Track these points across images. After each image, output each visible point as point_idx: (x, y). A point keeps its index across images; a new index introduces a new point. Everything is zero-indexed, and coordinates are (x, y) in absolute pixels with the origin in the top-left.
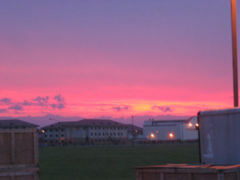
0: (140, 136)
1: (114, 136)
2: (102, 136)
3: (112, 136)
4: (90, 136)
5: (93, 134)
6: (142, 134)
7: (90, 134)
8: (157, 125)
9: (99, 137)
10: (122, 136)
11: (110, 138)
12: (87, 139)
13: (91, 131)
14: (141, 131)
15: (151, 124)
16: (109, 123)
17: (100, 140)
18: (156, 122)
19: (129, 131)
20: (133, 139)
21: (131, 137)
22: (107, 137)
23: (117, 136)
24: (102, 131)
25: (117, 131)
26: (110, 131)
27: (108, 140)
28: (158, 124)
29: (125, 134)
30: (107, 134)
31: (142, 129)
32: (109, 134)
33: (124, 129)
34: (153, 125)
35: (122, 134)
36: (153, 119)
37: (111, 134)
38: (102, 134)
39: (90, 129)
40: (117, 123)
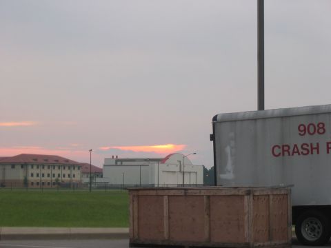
0: (98, 180)
1: (64, 179)
2: (46, 179)
3: (60, 179)
4: (30, 178)
5: (34, 174)
6: (102, 177)
7: (30, 175)
8: (121, 165)
9: (43, 179)
10: (73, 179)
11: (57, 180)
12: (26, 182)
13: (31, 171)
14: (98, 173)
15: (114, 163)
16: (57, 161)
17: (43, 183)
18: (122, 161)
19: (83, 173)
20: (91, 183)
21: (86, 180)
22: (54, 179)
23: (67, 178)
24: (46, 171)
25: (67, 172)
26: (57, 171)
27: (54, 184)
28: (124, 163)
29: (78, 176)
30: (54, 175)
31: (102, 170)
32: (56, 176)
33: (76, 168)
34: (116, 165)
35: (74, 176)
36: (117, 157)
37: (59, 176)
38: (46, 175)
39: (30, 167)
40: (67, 161)
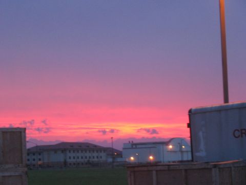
0: (119, 160)
1: (93, 160)
2: (80, 160)
3: (91, 160)
4: (68, 160)
5: (71, 157)
6: (122, 157)
7: (68, 158)
8: (136, 148)
9: (78, 160)
10: (101, 159)
11: (88, 161)
12: (65, 163)
13: (69, 154)
14: (120, 154)
16: (88, 146)
17: (79, 164)
18: (136, 144)
19: (108, 155)
20: (113, 162)
21: (110, 160)
22: (86, 160)
23: (96, 159)
24: (80, 154)
25: (95, 154)
26: (88, 154)
27: (86, 164)
28: (138, 146)
29: (104, 157)
30: (86, 157)
31: (121, 152)
32: (88, 158)
33: (103, 152)
34: (132, 148)
35: (101, 157)
36: (132, 142)
37: (90, 157)
38: (80, 158)
39: (68, 152)
40: (95, 146)
